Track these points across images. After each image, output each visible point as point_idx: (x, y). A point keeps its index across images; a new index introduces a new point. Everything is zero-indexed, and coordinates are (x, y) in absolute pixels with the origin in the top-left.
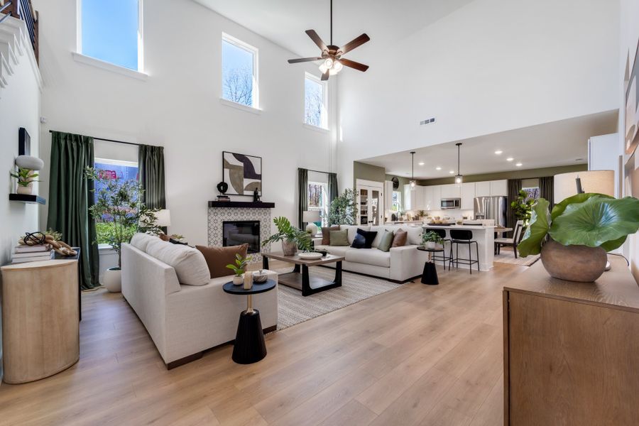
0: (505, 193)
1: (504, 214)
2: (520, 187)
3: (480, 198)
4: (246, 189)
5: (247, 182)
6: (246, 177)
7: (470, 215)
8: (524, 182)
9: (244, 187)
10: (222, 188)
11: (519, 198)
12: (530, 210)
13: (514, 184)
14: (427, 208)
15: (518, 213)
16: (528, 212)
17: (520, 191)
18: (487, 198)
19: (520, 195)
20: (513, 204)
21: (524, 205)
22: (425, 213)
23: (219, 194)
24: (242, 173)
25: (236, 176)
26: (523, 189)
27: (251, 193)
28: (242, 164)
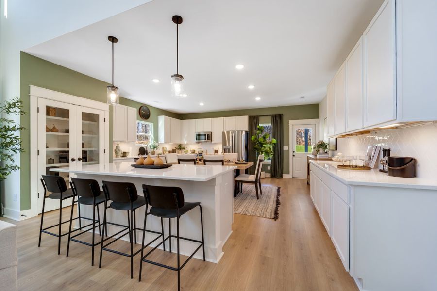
0: (247, 129)
1: (246, 147)
2: (258, 123)
3: (228, 133)
7: (220, 148)
8: (261, 119)
11: (258, 132)
12: (266, 143)
13: (254, 120)
14: (185, 141)
15: (256, 146)
16: (264, 145)
17: (258, 127)
18: (233, 132)
19: (258, 129)
20: (253, 138)
21: (261, 139)
22: (183, 147)
26: (260, 125)
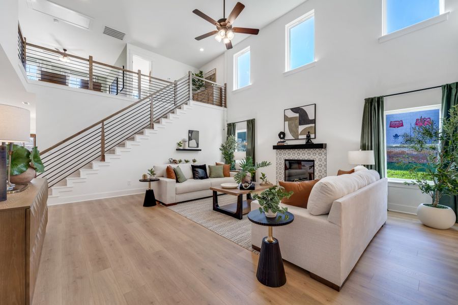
4: (301, 134)
5: (301, 128)
6: (300, 124)
9: (299, 133)
10: (282, 136)
23: (280, 140)
24: (297, 121)
25: (293, 125)
27: (305, 137)
28: (297, 115)
